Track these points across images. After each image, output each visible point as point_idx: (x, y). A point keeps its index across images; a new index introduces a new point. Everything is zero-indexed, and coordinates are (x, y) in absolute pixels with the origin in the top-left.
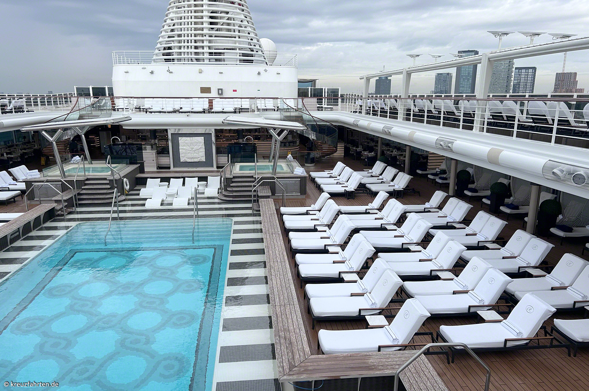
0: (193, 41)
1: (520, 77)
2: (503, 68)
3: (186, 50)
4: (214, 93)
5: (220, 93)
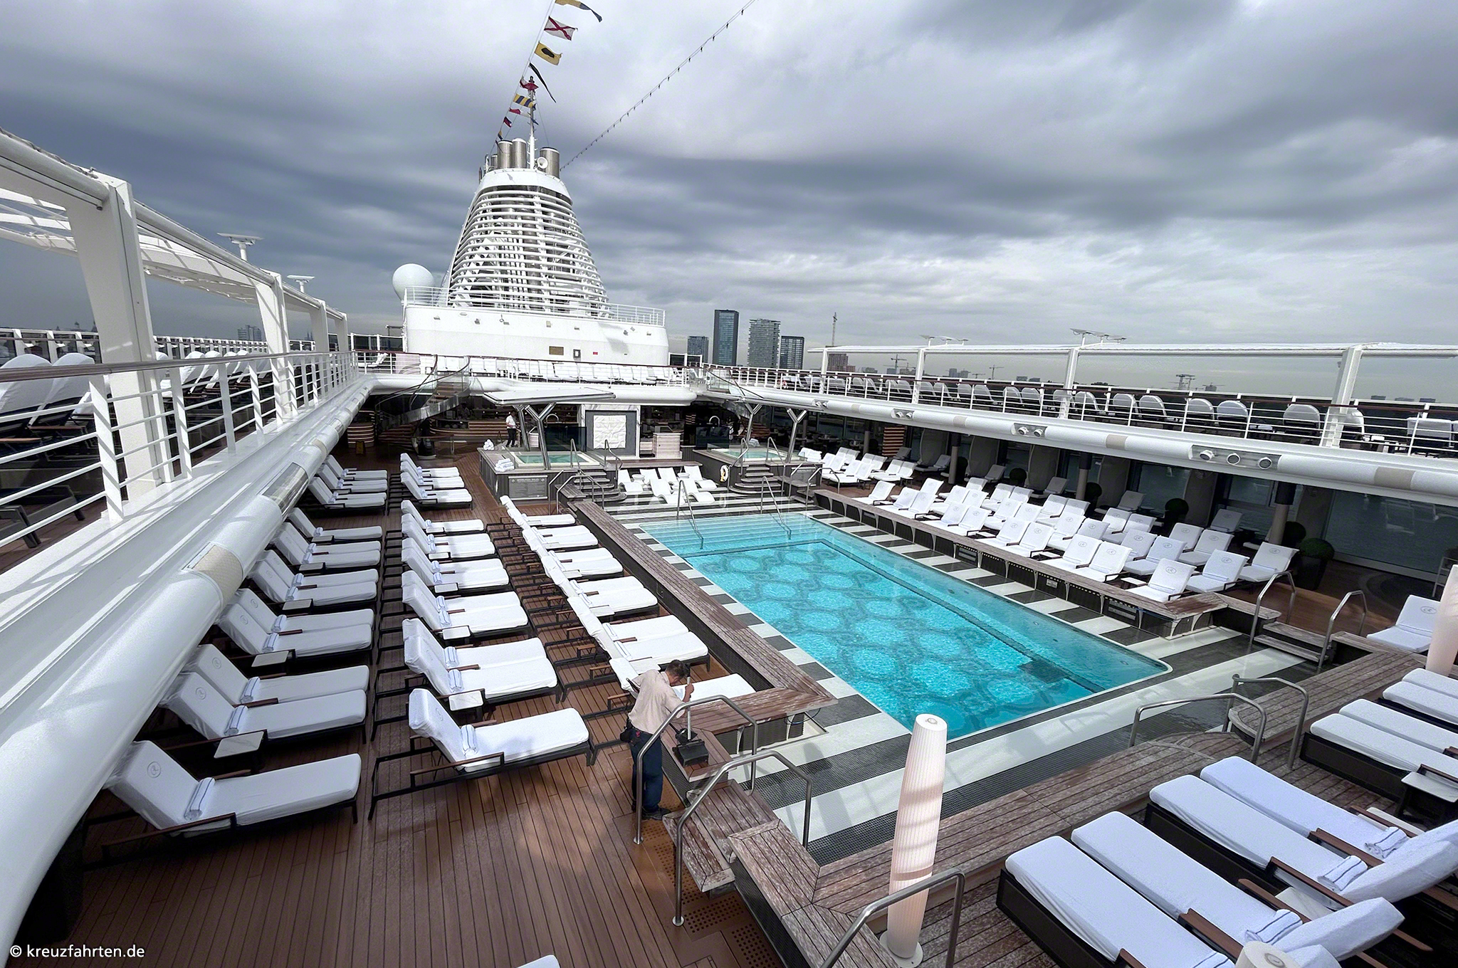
0: (525, 281)
1: (787, 348)
2: (767, 335)
3: (516, 293)
4: (568, 355)
5: (577, 355)
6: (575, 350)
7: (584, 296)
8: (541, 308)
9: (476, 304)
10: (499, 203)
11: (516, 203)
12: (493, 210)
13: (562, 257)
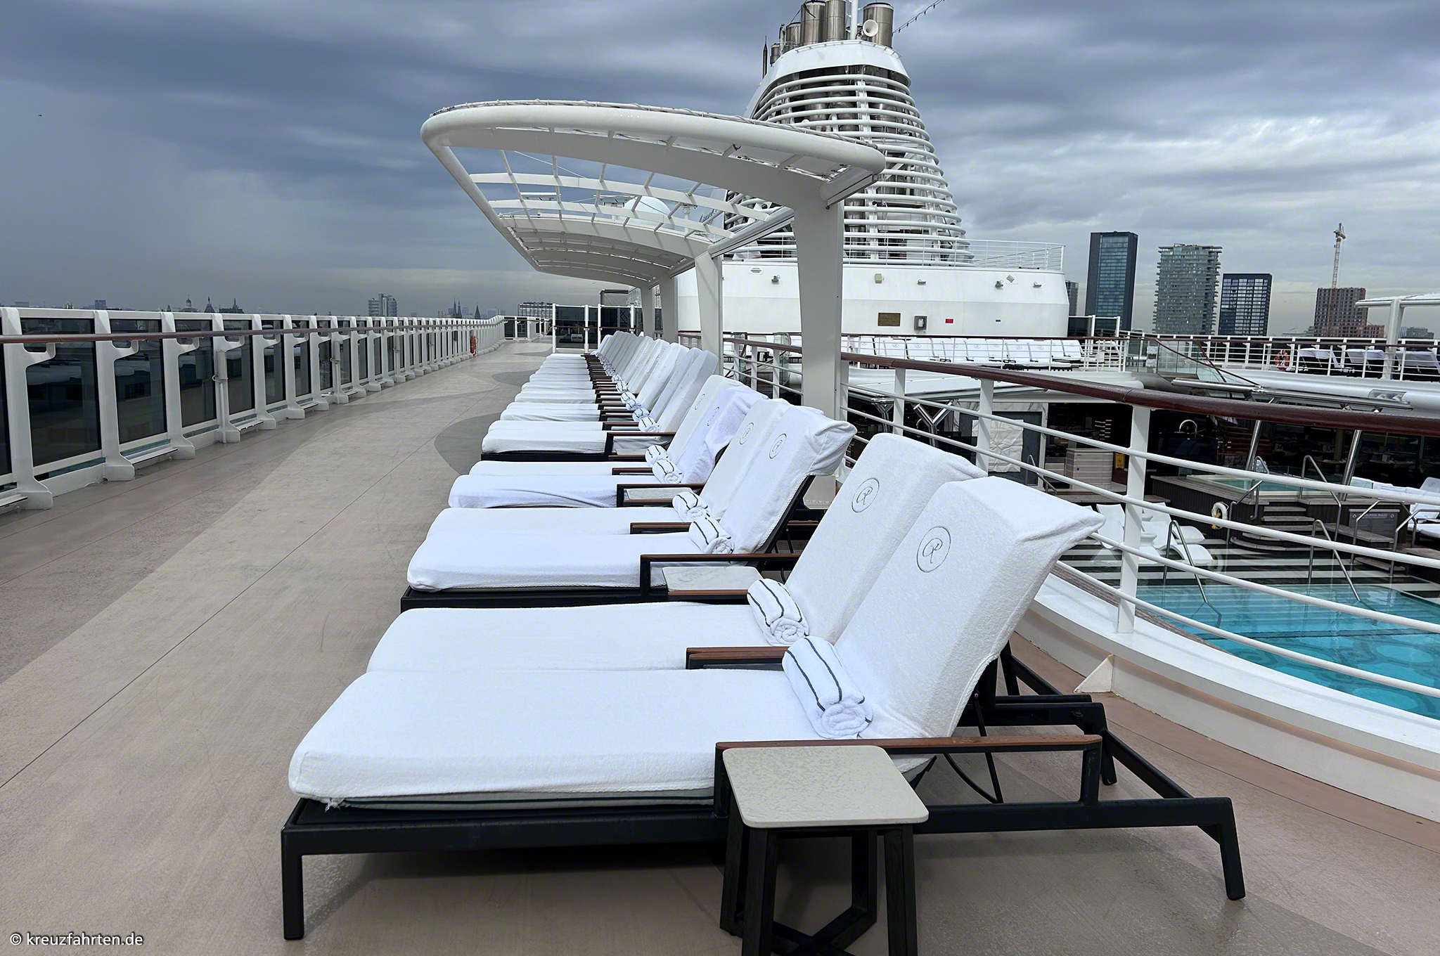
1: (1235, 296)
2: (1194, 275)
4: (906, 327)
5: (921, 325)
6: (917, 318)
7: (930, 229)
8: (861, 254)
9: (765, 254)
10: (802, 97)
11: (827, 94)
12: (795, 109)
13: (895, 171)
